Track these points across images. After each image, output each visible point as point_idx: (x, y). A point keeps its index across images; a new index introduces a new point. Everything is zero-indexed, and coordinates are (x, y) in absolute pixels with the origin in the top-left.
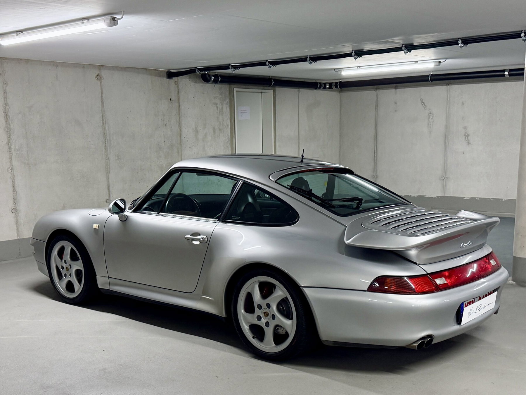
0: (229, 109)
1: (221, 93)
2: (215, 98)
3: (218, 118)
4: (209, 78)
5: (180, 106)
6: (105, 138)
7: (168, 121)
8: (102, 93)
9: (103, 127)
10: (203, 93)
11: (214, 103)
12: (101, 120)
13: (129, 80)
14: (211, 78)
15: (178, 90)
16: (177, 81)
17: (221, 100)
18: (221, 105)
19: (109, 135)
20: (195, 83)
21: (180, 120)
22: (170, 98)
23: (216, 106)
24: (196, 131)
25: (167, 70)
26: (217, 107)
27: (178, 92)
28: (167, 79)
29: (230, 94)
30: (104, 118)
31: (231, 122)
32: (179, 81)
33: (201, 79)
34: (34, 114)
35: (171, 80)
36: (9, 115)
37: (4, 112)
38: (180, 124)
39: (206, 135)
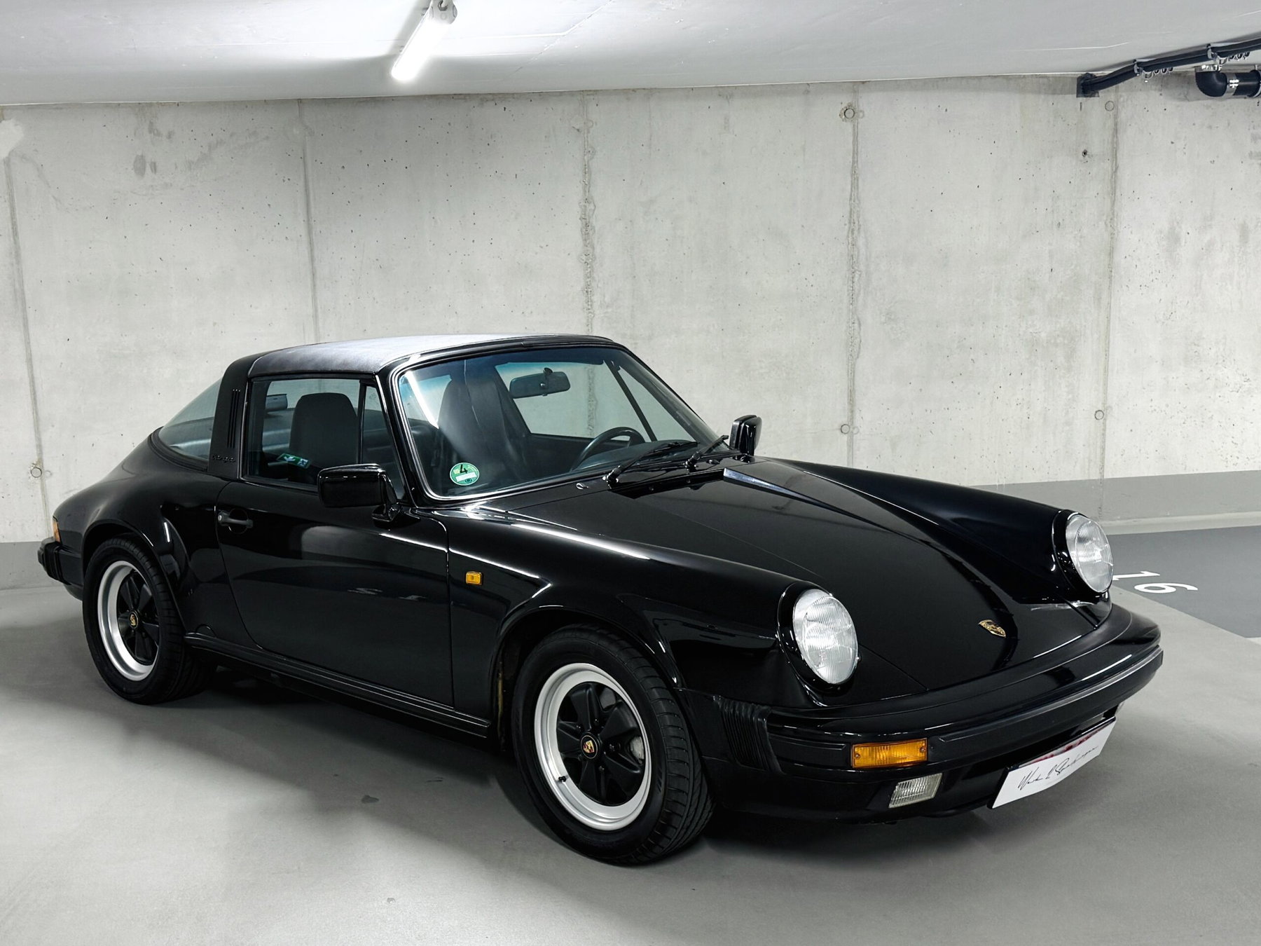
2: (1255, 138)
3: (1259, 195)
4: (1221, 84)
5: (1117, 169)
6: (853, 268)
7: (1068, 214)
8: (855, 153)
9: (850, 240)
12: (847, 222)
13: (946, 110)
14: (1229, 83)
15: (1116, 124)
16: (1113, 100)
19: (867, 259)
22: (1083, 150)
23: (1258, 162)
25: (1080, 74)
27: (1116, 131)
28: (1077, 97)
30: (855, 215)
32: (1122, 99)
33: (1198, 89)
34: (657, 219)
35: (1092, 98)
36: (594, 223)
37: (581, 219)
38: (1112, 219)
39: (1208, 249)
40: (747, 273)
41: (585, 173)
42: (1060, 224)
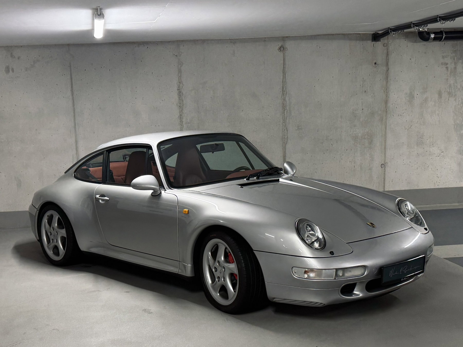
1: (455, 51)
2: (443, 57)
3: (447, 79)
4: (427, 36)
5: (388, 69)
6: (284, 109)
7: (369, 87)
8: (284, 64)
9: (283, 98)
10: (425, 53)
11: (442, 64)
12: (281, 91)
13: (320, 47)
14: (431, 36)
15: (388, 52)
16: (386, 43)
17: (454, 59)
18: (453, 65)
19: (289, 105)
20: (413, 42)
21: (387, 85)
22: (374, 62)
23: (446, 66)
25: (373, 33)
26: (447, 68)
27: (388, 55)
30: (285, 88)
32: (390, 42)
33: (419, 38)
34: (207, 90)
35: (378, 42)
36: (183, 92)
37: (177, 90)
38: (386, 89)
39: (426, 100)
40: (242, 111)
41: (179, 72)
42: (365, 91)
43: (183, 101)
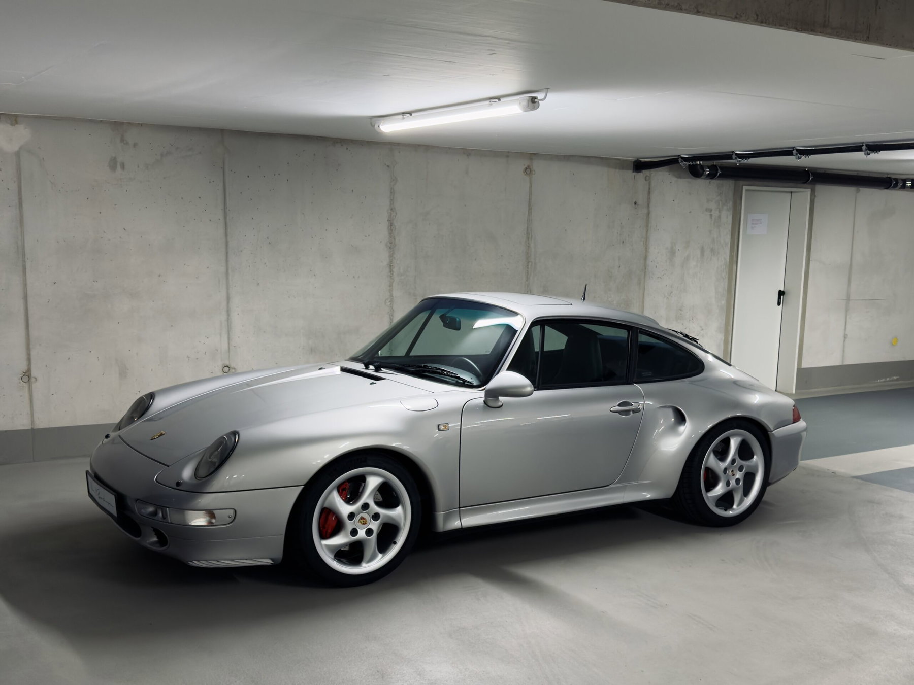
0: (730, 218)
1: (721, 193)
2: (708, 201)
3: (710, 231)
4: (701, 171)
5: (649, 213)
6: (527, 260)
7: (627, 236)
8: (530, 193)
9: (527, 243)
10: (690, 194)
11: (706, 209)
12: (525, 233)
13: (574, 174)
14: (704, 171)
15: (649, 189)
16: (648, 175)
17: (719, 203)
18: (717, 212)
19: (534, 255)
20: (677, 176)
21: (647, 235)
22: (634, 201)
23: (709, 213)
24: (672, 253)
25: (634, 159)
26: (711, 215)
27: (649, 192)
28: (633, 172)
29: (734, 194)
31: (732, 238)
32: (652, 175)
33: (689, 172)
34: (429, 224)
35: (640, 173)
36: (396, 224)
37: (388, 221)
38: (646, 240)
39: (687, 259)
40: (475, 259)
41: (391, 193)
42: (623, 242)
43: (395, 239)
